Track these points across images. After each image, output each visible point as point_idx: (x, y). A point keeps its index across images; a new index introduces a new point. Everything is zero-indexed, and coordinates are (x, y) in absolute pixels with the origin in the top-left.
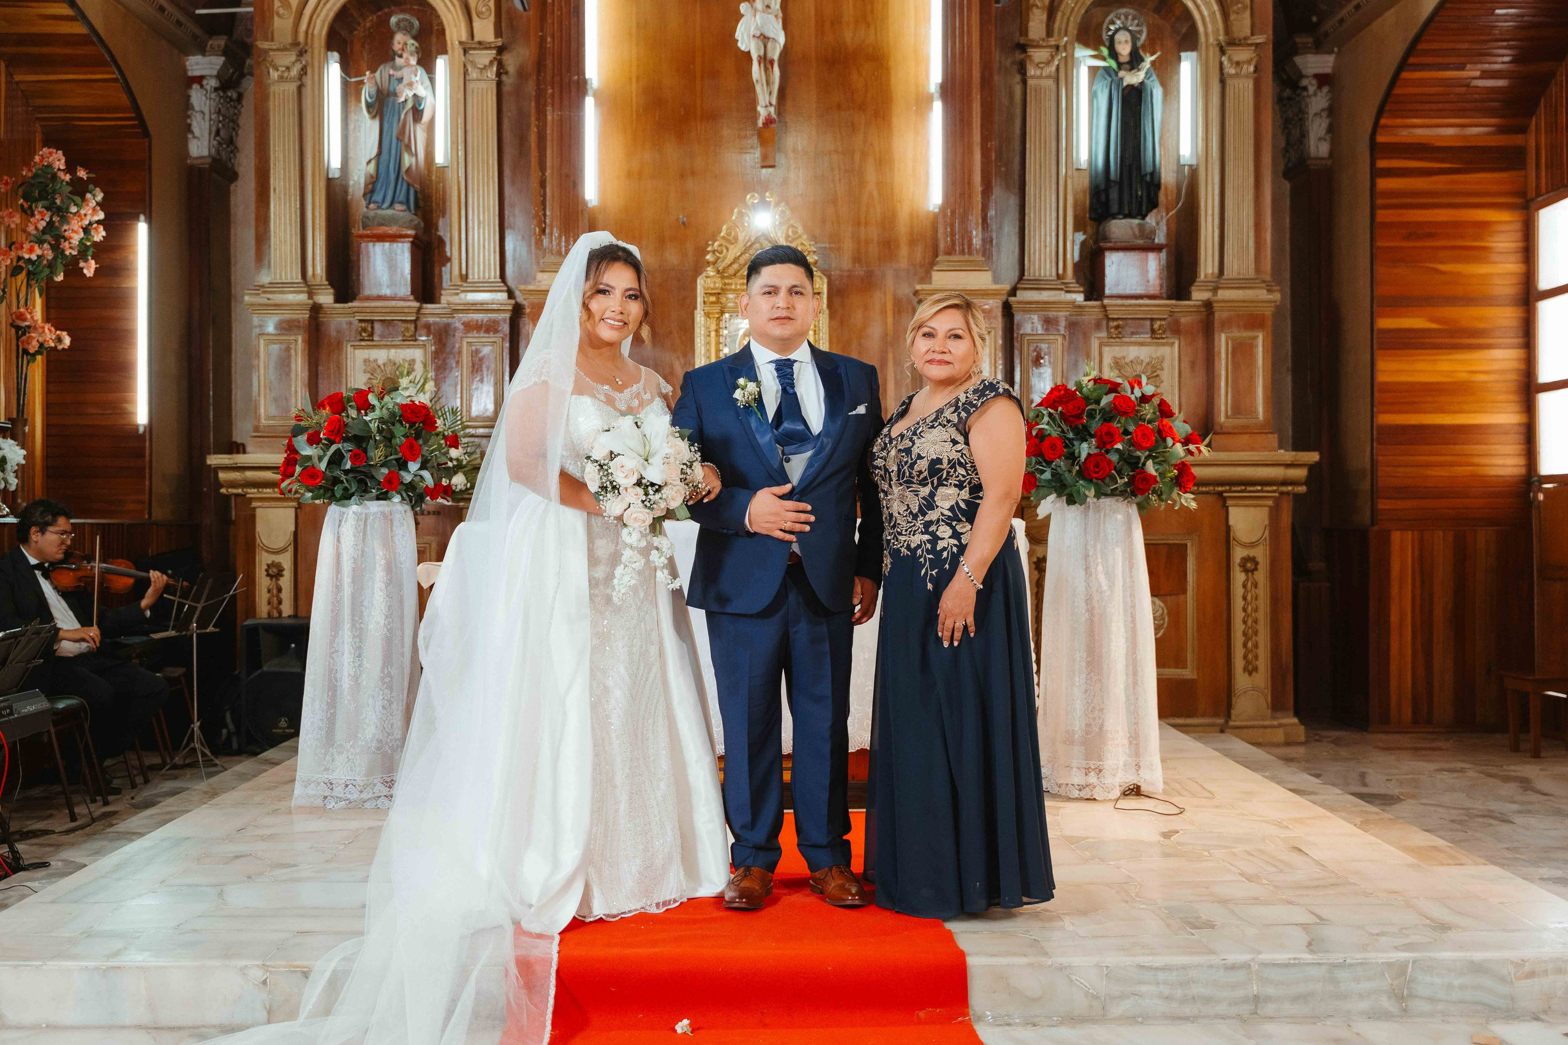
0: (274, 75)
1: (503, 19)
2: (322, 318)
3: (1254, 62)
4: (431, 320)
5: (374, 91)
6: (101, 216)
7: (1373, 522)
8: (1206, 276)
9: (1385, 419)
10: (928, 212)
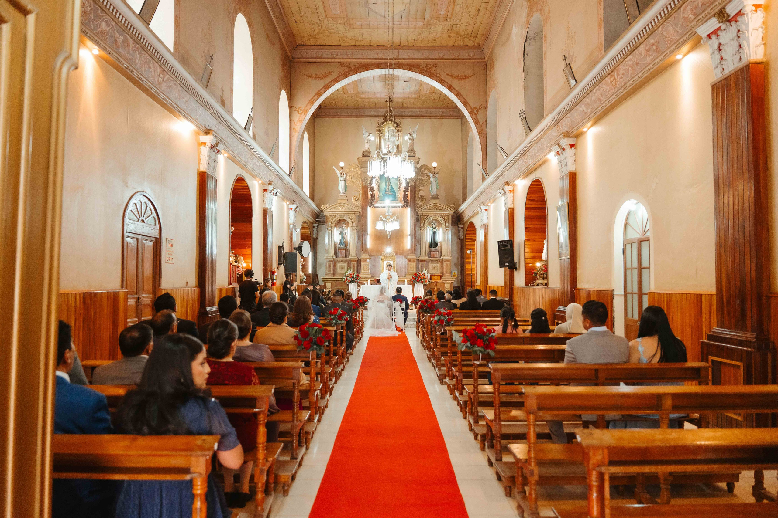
0: (329, 230)
1: (357, 224)
2: (334, 260)
4: (348, 260)
5: (340, 231)
8: (443, 255)
10: (408, 249)
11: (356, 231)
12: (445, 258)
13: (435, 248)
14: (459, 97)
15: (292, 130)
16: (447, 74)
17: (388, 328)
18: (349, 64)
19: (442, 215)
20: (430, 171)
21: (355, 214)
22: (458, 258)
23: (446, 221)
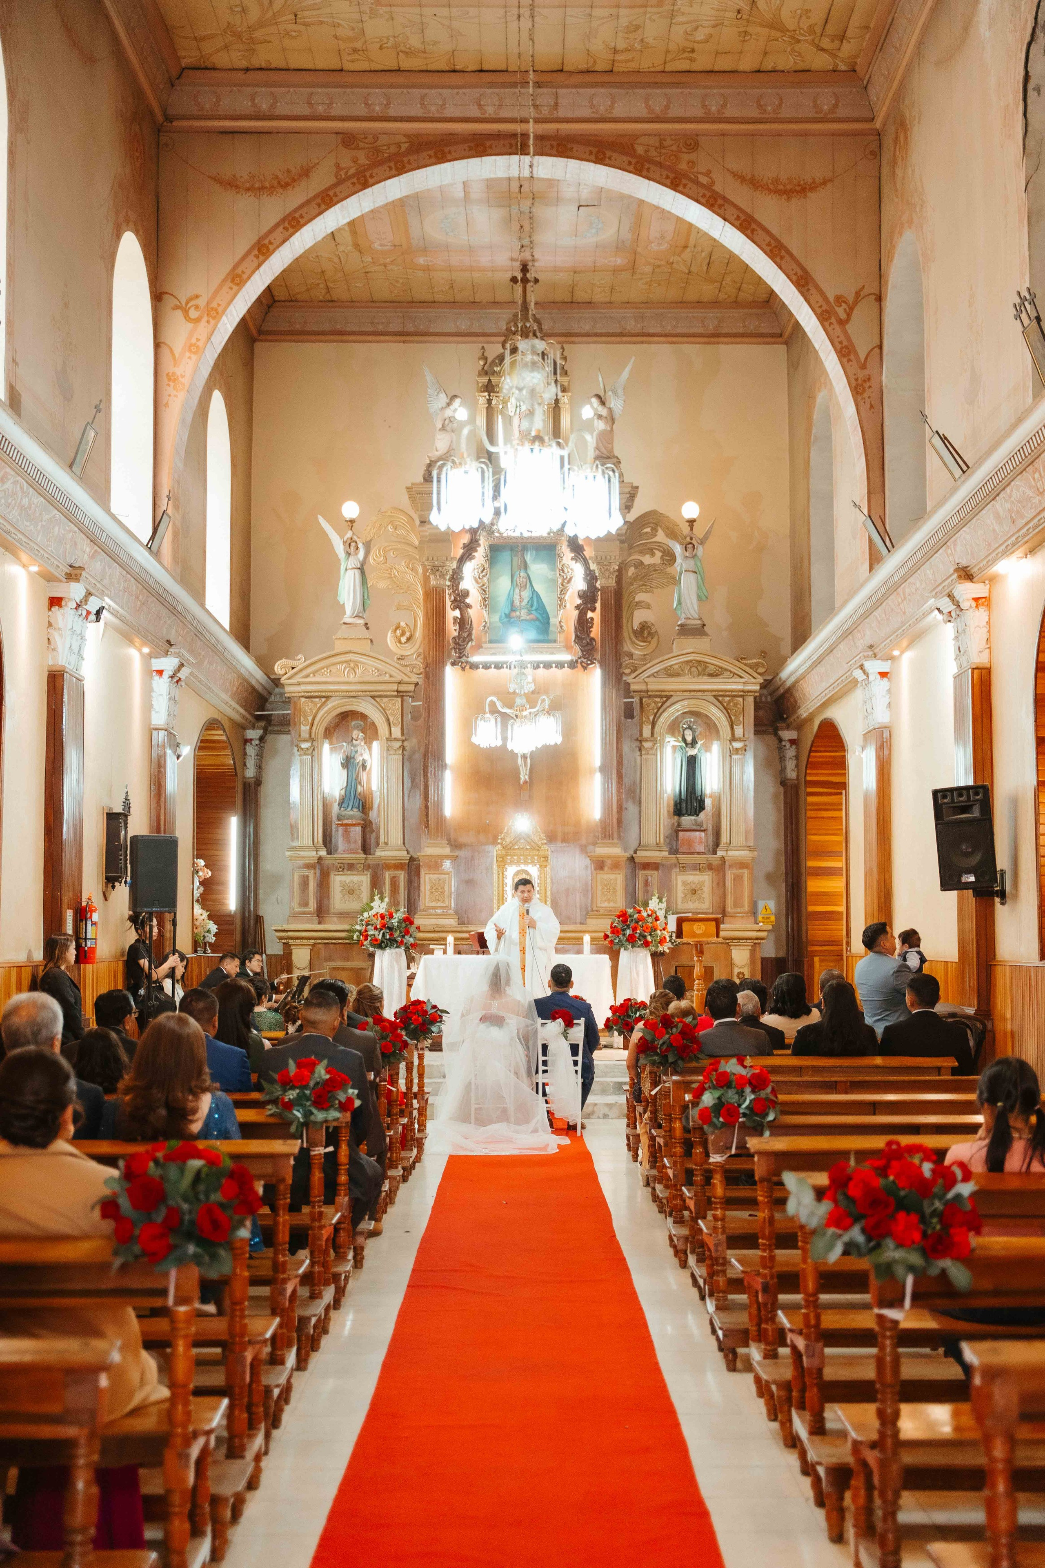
0: (301, 752)
1: (404, 727)
2: (322, 862)
3: (744, 748)
4: (370, 862)
5: (344, 757)
7: (807, 957)
8: (723, 844)
9: (811, 908)
10: (595, 820)
11: (403, 756)
12: (730, 853)
13: (693, 818)
14: (782, 258)
15: (164, 380)
16: (735, 175)
17: (518, 1123)
18: (376, 138)
19: (718, 696)
20: (672, 534)
21: (400, 694)
22: (777, 854)
23: (733, 718)
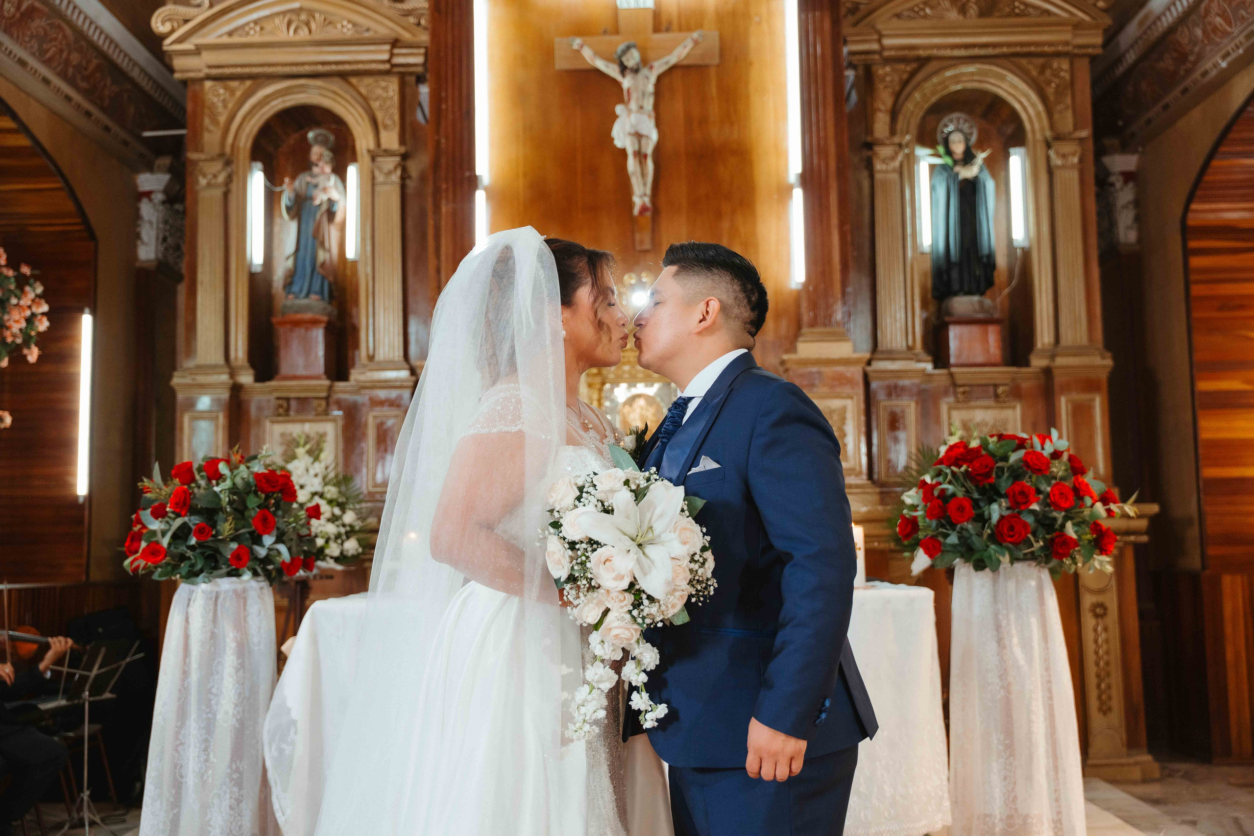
0: (203, 181)
1: (407, 130)
2: (244, 397)
3: (1078, 155)
4: (342, 396)
5: (292, 195)
6: (45, 308)
7: (1204, 567)
8: (1043, 345)
9: (1210, 472)
10: (792, 291)
11: (403, 187)
12: (1060, 361)
13: (976, 298)
19: (1022, 56)
21: (397, 71)
23: (1052, 98)
